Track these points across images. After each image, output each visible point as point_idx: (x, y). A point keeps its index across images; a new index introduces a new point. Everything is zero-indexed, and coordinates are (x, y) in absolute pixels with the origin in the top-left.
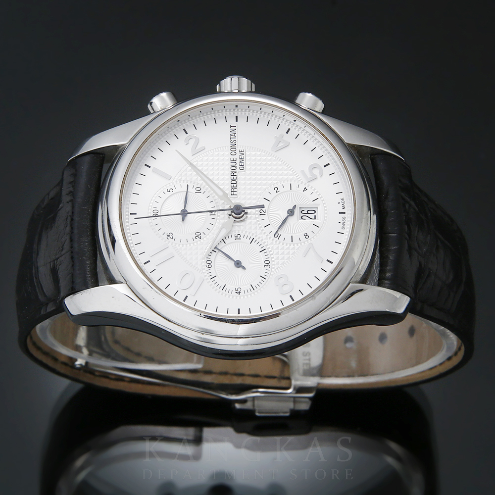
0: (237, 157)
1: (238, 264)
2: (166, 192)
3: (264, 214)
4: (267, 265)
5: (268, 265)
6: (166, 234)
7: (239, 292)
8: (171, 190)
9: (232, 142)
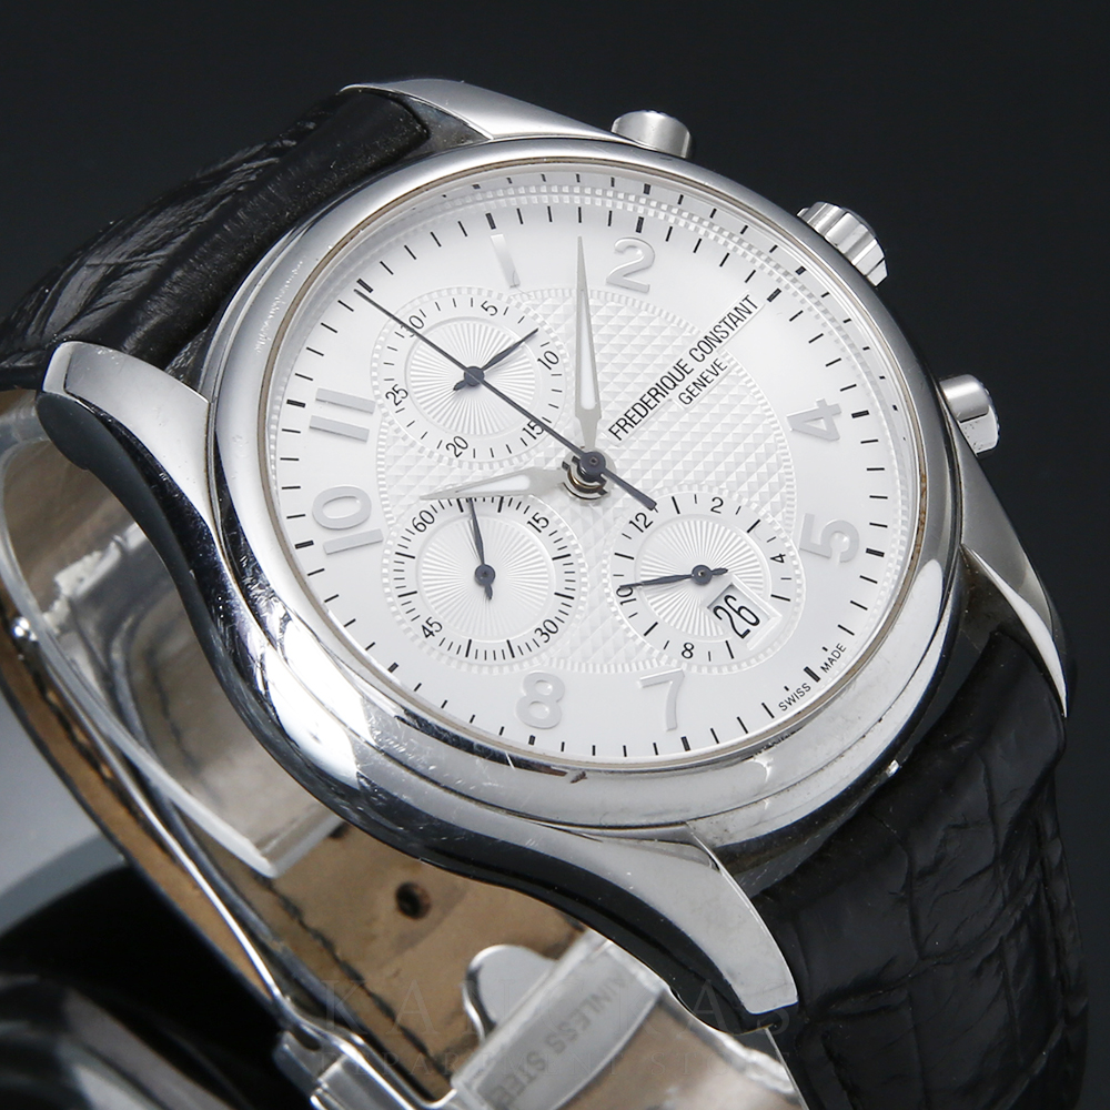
0: (698, 369)
1: (485, 574)
2: (477, 304)
3: (643, 528)
4: (544, 631)
5: (546, 633)
6: (392, 384)
7: (431, 633)
8: (492, 311)
9: (717, 329)
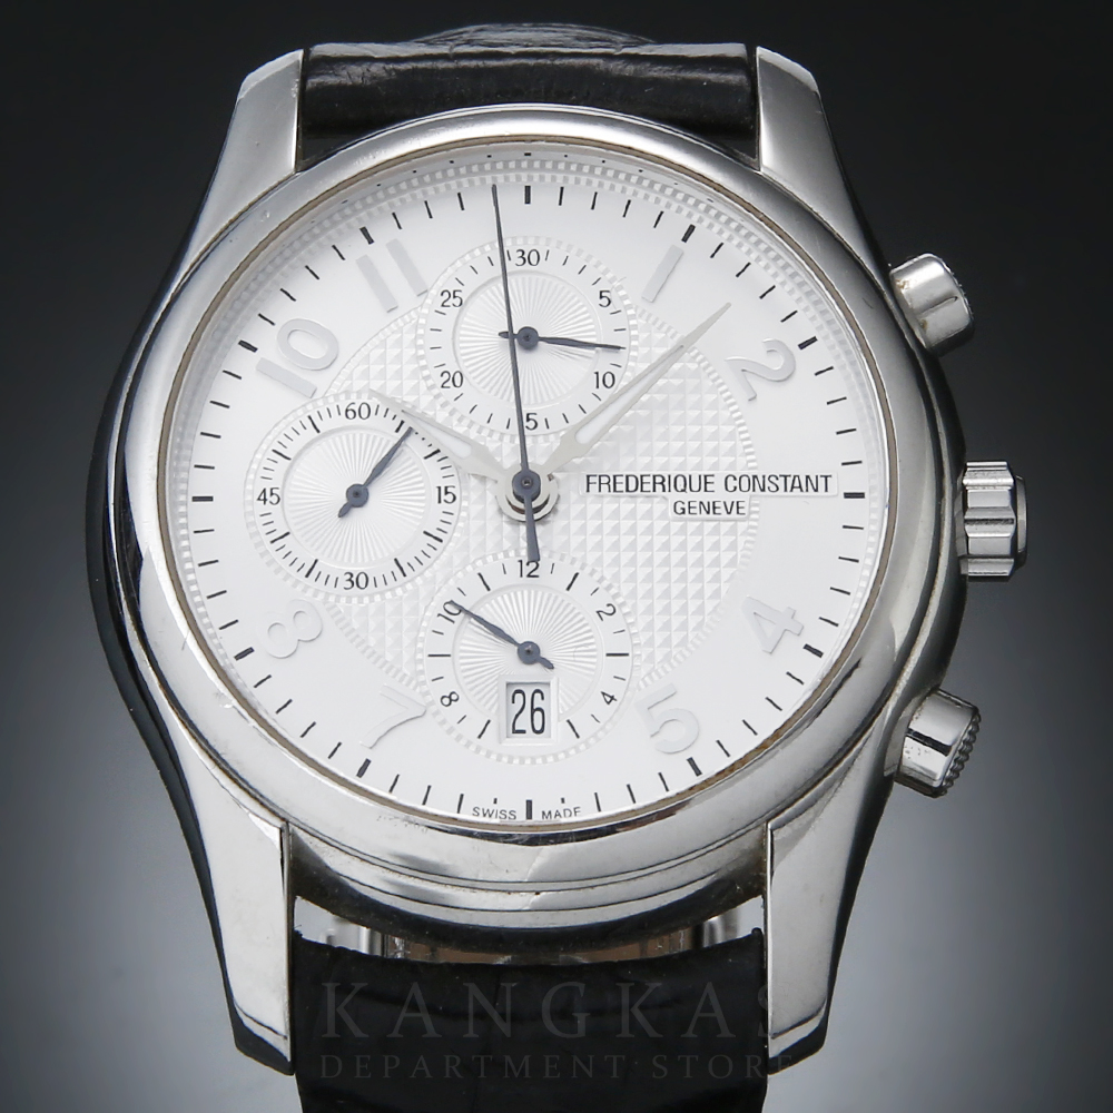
0: (718, 494)
1: (357, 494)
2: (599, 287)
3: (525, 574)
4: (354, 579)
5: (353, 581)
6: (459, 287)
7: (265, 500)
8: (605, 301)
9: (773, 479)
